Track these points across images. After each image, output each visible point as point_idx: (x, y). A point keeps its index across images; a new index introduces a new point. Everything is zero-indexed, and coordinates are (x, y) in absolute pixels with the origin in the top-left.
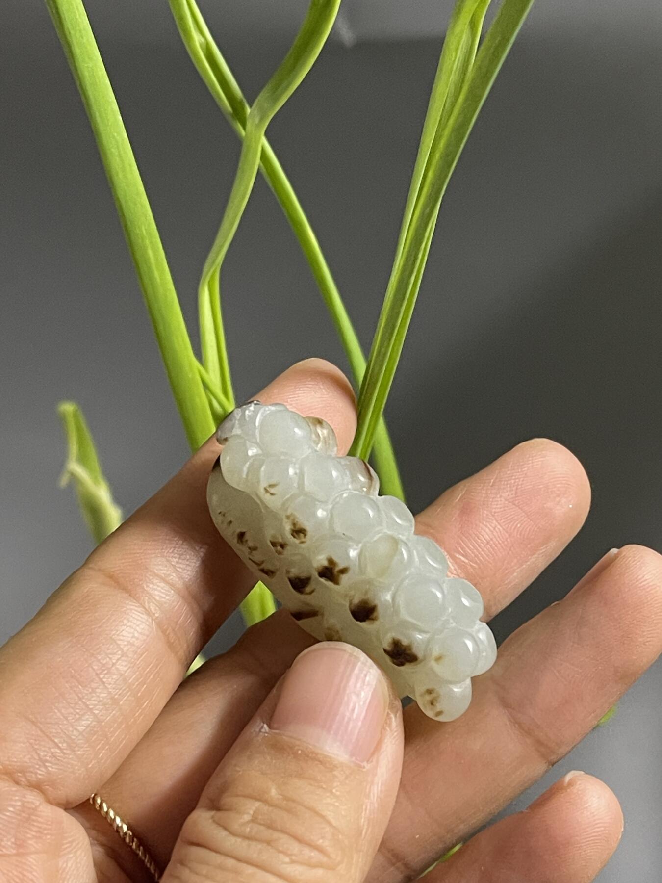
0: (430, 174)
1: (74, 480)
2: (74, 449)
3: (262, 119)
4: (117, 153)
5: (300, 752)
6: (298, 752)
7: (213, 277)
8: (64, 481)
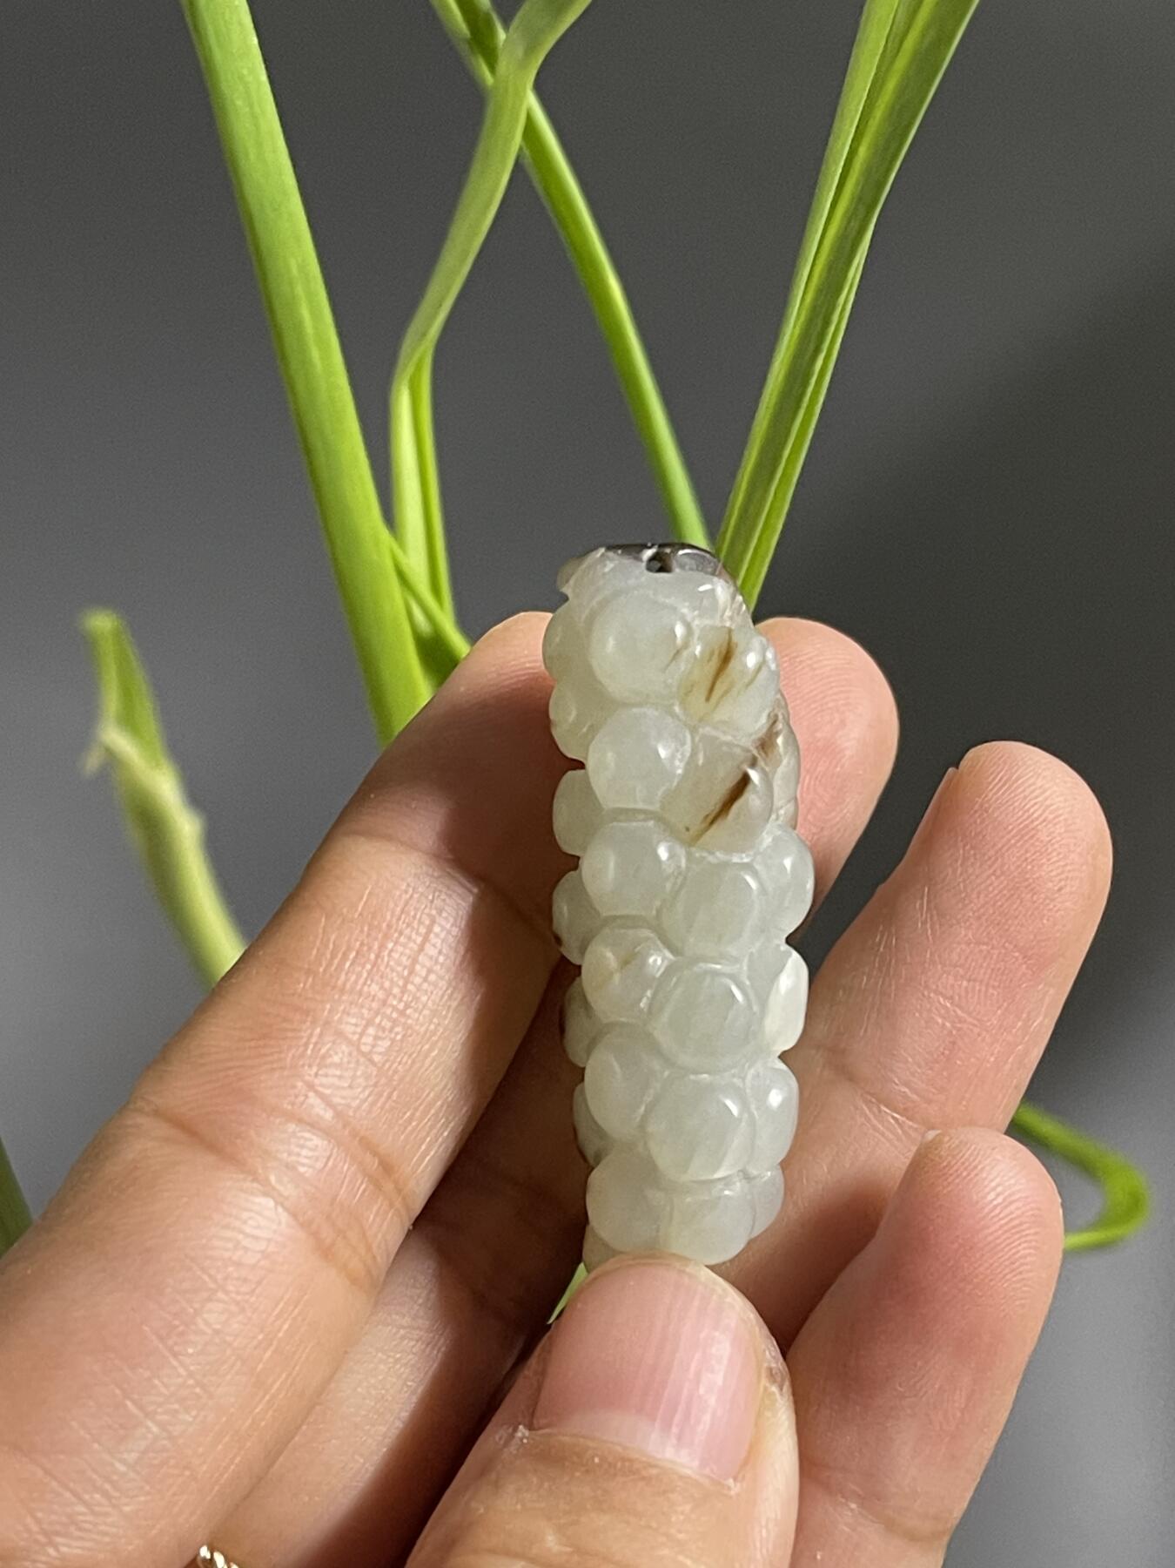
0: (863, 151)
1: (112, 761)
2: (111, 701)
3: (530, 50)
5: (597, 1460)
6: (593, 1460)
7: (419, 368)
8: (92, 762)
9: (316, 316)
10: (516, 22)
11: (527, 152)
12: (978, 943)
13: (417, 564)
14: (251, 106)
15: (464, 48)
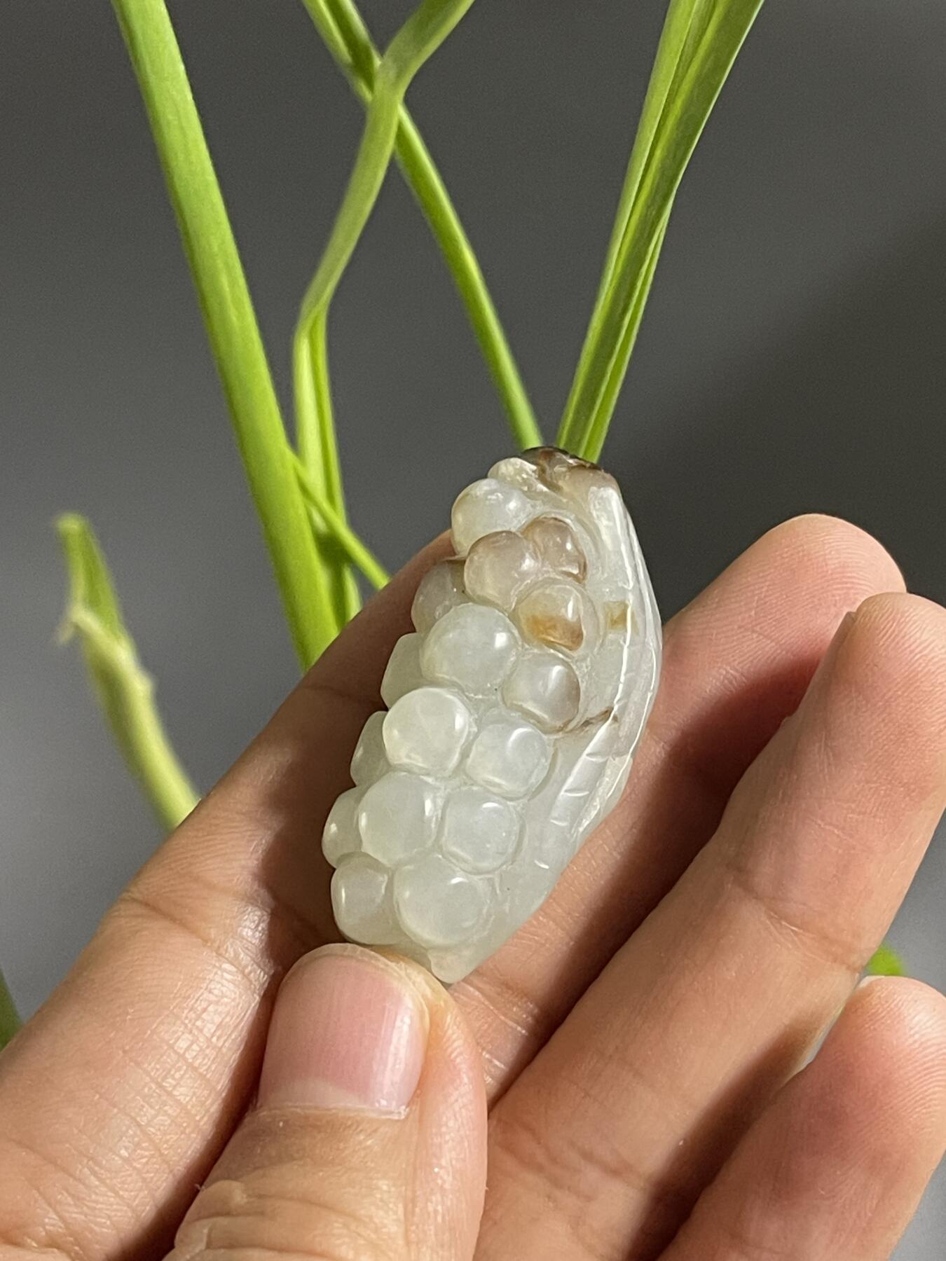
0: (658, 153)
1: (80, 636)
2: (79, 586)
3: (400, 75)
4: (176, 123)
7: (315, 323)
8: (65, 636)
9: (233, 283)
10: (388, 53)
11: (398, 153)
12: (868, 782)
13: (315, 478)
14: (179, 119)
15: (347, 72)
